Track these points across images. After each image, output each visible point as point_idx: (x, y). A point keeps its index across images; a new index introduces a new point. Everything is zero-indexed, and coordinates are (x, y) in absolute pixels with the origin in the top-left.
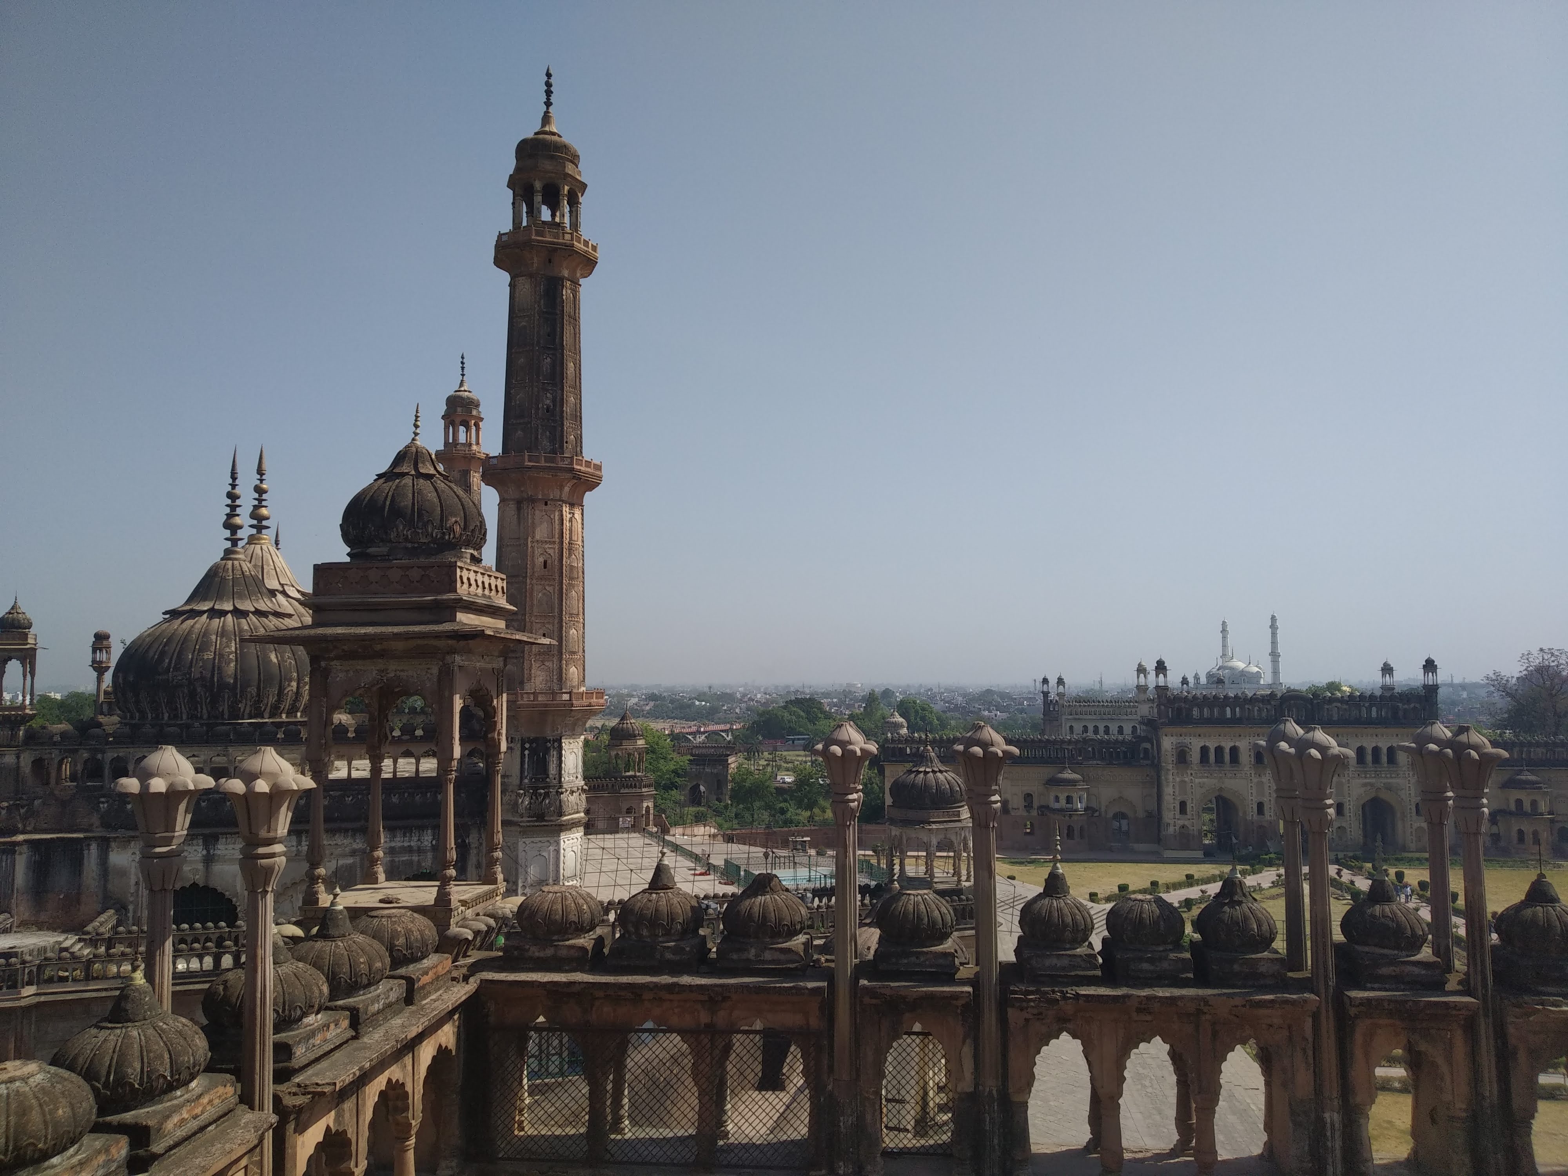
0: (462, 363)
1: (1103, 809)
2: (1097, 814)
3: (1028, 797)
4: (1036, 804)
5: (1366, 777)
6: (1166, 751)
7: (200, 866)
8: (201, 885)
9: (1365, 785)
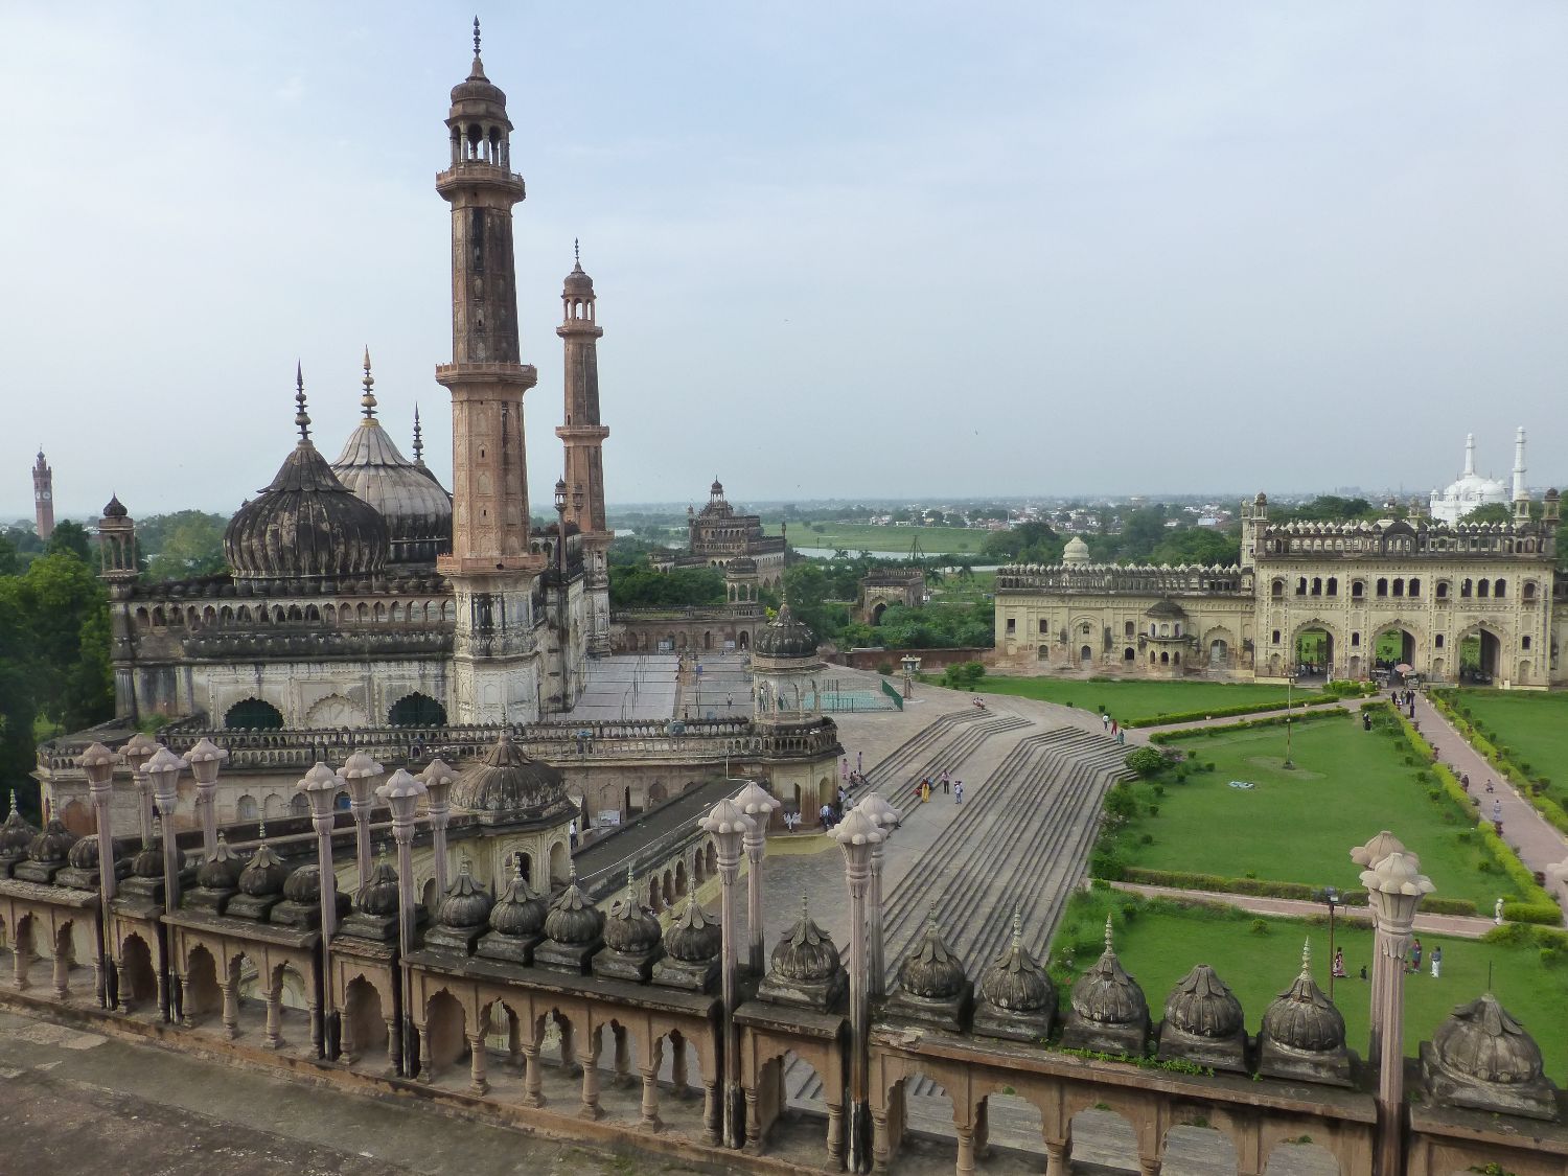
0: (577, 247)
1: (1202, 637)
2: (1195, 642)
3: (1129, 626)
4: (1137, 632)
5: (1469, 611)
6: (1262, 583)
7: (255, 686)
8: (257, 699)
9: (1469, 617)
